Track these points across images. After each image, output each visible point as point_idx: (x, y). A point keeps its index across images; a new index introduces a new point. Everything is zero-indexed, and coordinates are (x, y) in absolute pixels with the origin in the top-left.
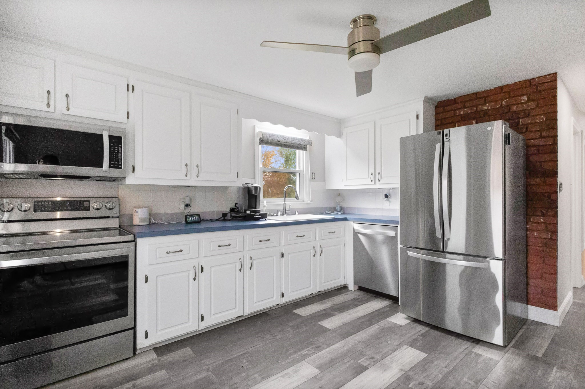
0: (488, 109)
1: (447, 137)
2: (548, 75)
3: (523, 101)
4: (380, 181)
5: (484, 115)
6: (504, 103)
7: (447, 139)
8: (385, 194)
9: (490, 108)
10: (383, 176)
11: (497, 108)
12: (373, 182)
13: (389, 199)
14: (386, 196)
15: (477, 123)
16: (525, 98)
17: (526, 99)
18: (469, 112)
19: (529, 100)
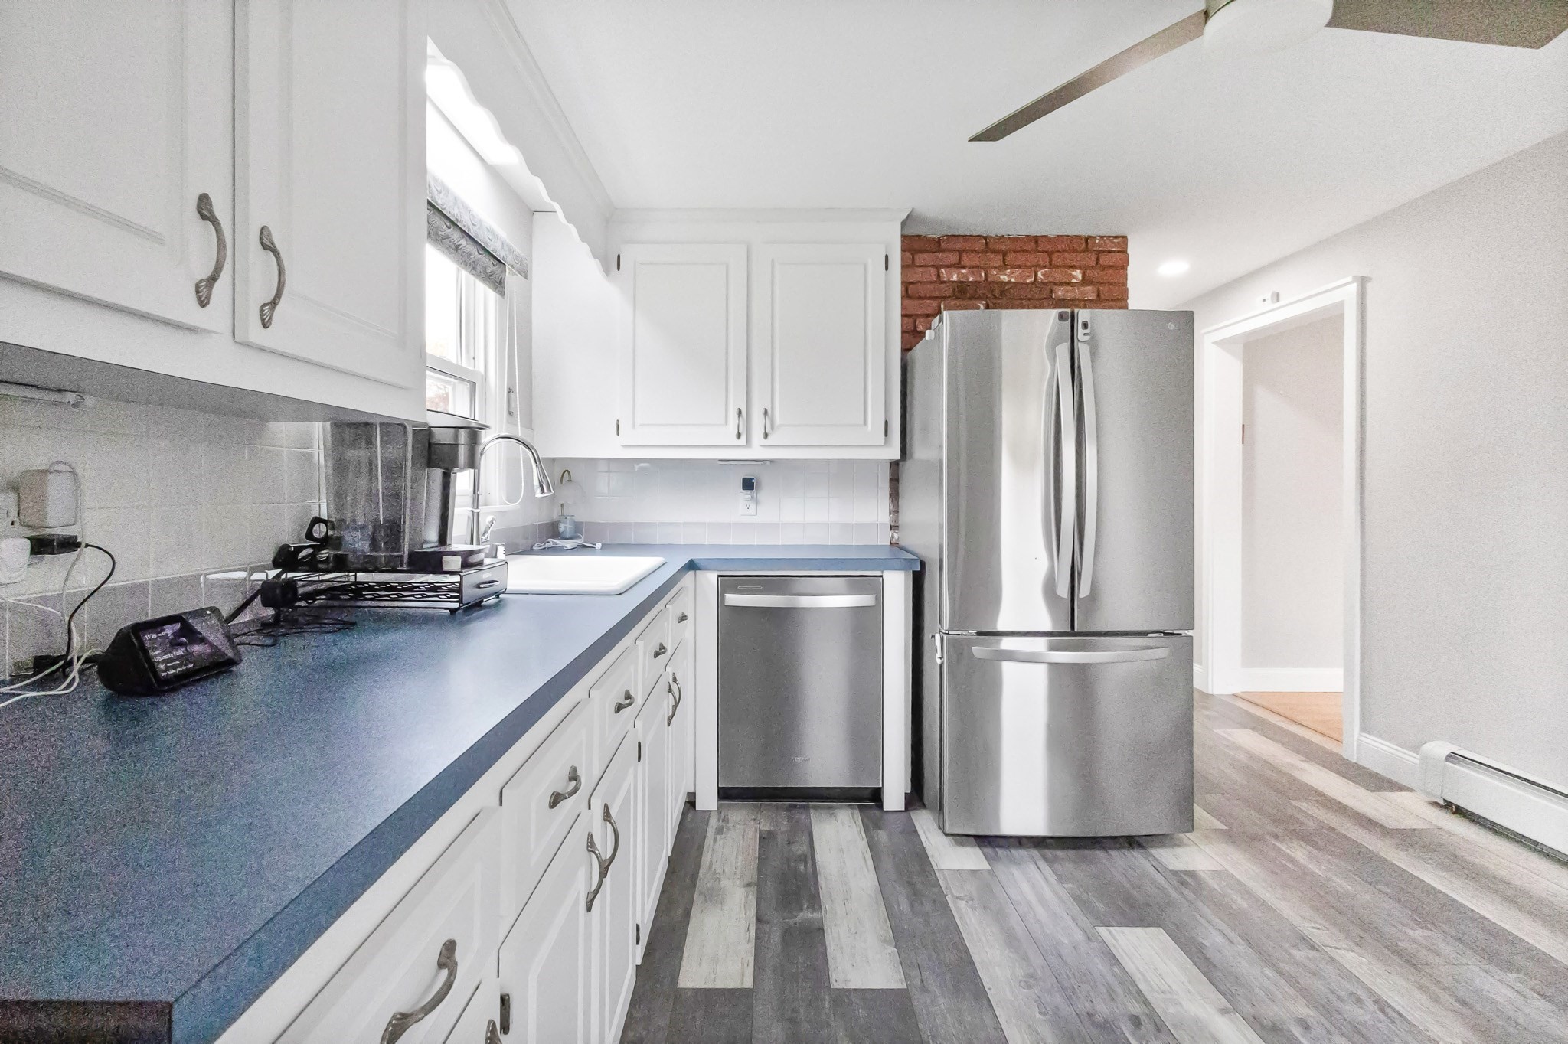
0: (1009, 282)
1: (1086, 331)
2: (1116, 237)
3: (1074, 281)
4: (769, 437)
5: (1003, 293)
6: (1040, 274)
7: (1085, 334)
8: (745, 480)
9: (1013, 280)
10: (778, 421)
11: (1027, 284)
12: (744, 437)
13: (755, 495)
14: (748, 484)
15: (987, 307)
16: (1078, 274)
17: (1080, 277)
18: (971, 279)
19: (1086, 281)
